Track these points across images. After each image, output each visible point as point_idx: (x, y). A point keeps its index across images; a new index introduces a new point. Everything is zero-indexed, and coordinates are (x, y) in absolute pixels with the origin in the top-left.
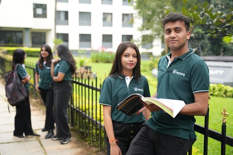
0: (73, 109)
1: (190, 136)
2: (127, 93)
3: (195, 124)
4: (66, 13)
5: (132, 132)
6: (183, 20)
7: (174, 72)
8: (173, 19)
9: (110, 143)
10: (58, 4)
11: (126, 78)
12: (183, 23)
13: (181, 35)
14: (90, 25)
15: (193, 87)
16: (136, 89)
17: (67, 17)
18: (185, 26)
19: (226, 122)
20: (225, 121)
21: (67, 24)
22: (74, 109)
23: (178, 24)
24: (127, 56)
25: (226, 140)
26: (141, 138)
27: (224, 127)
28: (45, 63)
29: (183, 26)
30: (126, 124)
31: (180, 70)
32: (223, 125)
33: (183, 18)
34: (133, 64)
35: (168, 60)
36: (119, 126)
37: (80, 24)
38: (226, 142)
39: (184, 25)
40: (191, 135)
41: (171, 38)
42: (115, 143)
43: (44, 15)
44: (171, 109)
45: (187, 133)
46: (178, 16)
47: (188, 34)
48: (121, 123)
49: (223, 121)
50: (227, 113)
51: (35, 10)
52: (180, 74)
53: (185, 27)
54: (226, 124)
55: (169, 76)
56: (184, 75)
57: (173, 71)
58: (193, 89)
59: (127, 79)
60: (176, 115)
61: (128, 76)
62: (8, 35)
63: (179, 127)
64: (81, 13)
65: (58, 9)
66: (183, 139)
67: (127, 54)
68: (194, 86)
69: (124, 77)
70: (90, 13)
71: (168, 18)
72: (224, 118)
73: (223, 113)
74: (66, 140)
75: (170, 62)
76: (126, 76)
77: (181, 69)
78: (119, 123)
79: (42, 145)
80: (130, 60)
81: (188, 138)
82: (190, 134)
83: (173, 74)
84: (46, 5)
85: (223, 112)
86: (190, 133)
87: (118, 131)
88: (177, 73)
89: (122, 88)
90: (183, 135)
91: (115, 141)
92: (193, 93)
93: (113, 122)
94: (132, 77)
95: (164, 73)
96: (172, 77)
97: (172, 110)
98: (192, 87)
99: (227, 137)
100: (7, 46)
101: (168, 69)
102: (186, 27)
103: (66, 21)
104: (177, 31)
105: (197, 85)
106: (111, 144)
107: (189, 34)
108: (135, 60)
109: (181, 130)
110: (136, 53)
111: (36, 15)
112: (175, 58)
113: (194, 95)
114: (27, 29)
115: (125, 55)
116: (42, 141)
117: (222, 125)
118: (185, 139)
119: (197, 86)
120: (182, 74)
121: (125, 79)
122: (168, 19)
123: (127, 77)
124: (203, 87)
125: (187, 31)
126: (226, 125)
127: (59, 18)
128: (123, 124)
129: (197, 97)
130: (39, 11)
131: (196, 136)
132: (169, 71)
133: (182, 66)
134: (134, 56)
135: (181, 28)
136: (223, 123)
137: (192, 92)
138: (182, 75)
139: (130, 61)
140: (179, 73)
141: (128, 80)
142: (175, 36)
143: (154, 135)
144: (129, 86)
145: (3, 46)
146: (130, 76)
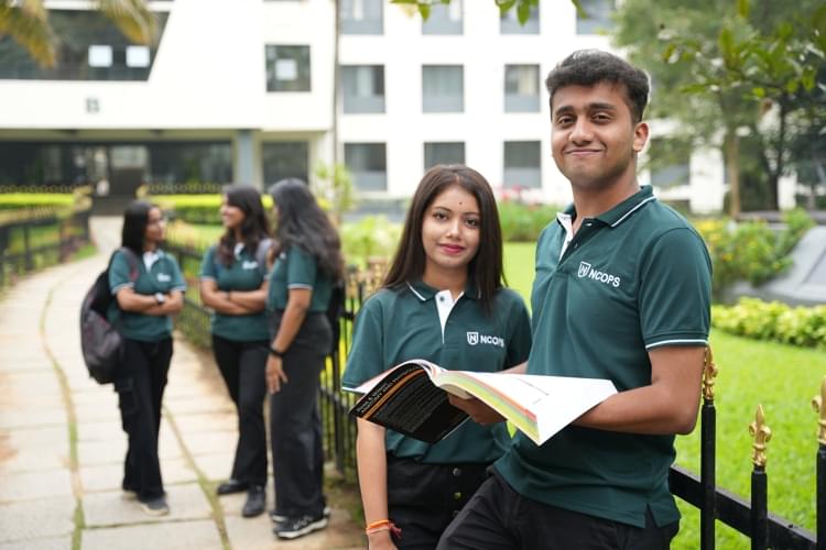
0: (338, 407)
1: (649, 514)
2: (439, 350)
3: (672, 466)
4: (378, 72)
5: (459, 494)
6: (620, 80)
7: (584, 270)
8: (585, 73)
9: (368, 532)
10: (346, 40)
11: (438, 297)
12: (623, 90)
13: (610, 132)
14: (460, 108)
15: (648, 325)
16: (473, 338)
17: (379, 87)
18: (630, 101)
19: (764, 464)
20: (760, 459)
21: (382, 110)
22: (342, 408)
23: (600, 95)
24: (442, 216)
25: (768, 531)
26: (474, 521)
27: (759, 481)
28: (239, 248)
29: (620, 100)
30: (433, 465)
31: (602, 265)
32: (756, 472)
33: (622, 72)
34: (462, 248)
35: (564, 231)
36: (409, 471)
37: (427, 108)
38: (767, 540)
39: (624, 100)
40: (654, 513)
41: (574, 142)
42: (387, 534)
43: (303, 83)
44: (527, 411)
45: (638, 504)
46: (603, 64)
47: (638, 133)
48: (415, 462)
49: (756, 459)
50: (767, 430)
51: (270, 65)
52: (605, 278)
53: (628, 104)
54: (767, 470)
55: (564, 287)
56: (616, 281)
57: (577, 270)
58: (647, 334)
59: (442, 299)
60: (551, 435)
61: (445, 288)
62: (188, 155)
63: (602, 478)
64: (429, 70)
65: (346, 60)
66: (618, 524)
67: (443, 212)
68: (650, 320)
69: (431, 293)
70: (460, 68)
71: (568, 68)
72: (757, 450)
73: (755, 428)
74: (296, 527)
75: (569, 237)
76: (438, 291)
77: (605, 259)
78: (410, 460)
79: (224, 536)
80: (448, 234)
81: (641, 523)
82: (648, 506)
83: (577, 280)
84: (308, 47)
85: (754, 425)
86: (651, 504)
87: (404, 493)
88: (594, 275)
89: (419, 332)
90: (622, 509)
91: (386, 528)
92: (647, 347)
93: (391, 457)
94: (462, 294)
95: (551, 279)
96: (574, 290)
97: (535, 417)
98: (644, 324)
99: (770, 521)
100: (179, 193)
101: (562, 262)
102: (633, 105)
103: (377, 100)
104: (597, 119)
105: (659, 317)
106: (372, 539)
107: (641, 131)
108: (471, 235)
109: (611, 493)
110: (476, 210)
111: (273, 85)
112: (586, 221)
113: (651, 355)
114: (245, 132)
115: (434, 211)
116: (228, 521)
117: (753, 474)
118: (628, 527)
119: (661, 324)
120: (610, 278)
121: (433, 299)
122: (566, 74)
123: (441, 294)
124: (683, 327)
125: (634, 122)
126: (765, 476)
127: (355, 90)
128: (423, 467)
129: (659, 363)
130: (287, 70)
131: (677, 515)
132: (566, 271)
133: (610, 248)
134: (470, 222)
135: (612, 107)
136: (756, 465)
137: (641, 343)
138: (611, 282)
139: (450, 237)
140: (599, 276)
141: (446, 303)
142: (589, 136)
143: (516, 511)
144: (447, 323)
145: (169, 193)
146: (454, 290)
